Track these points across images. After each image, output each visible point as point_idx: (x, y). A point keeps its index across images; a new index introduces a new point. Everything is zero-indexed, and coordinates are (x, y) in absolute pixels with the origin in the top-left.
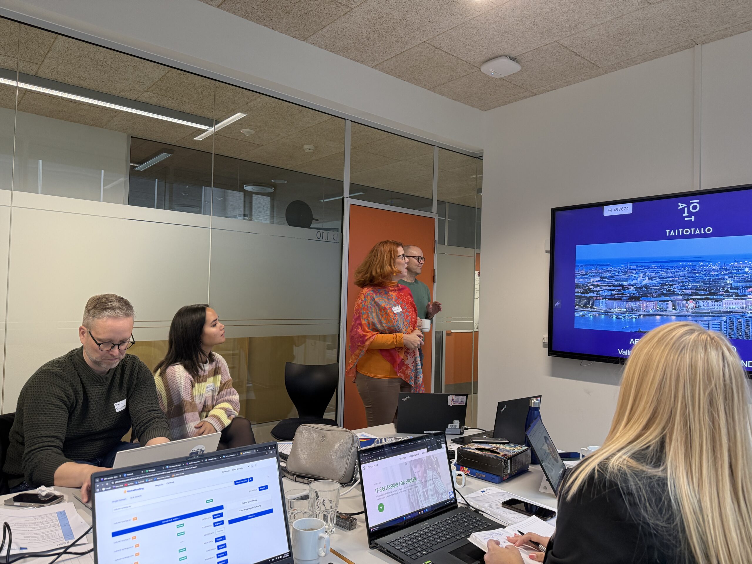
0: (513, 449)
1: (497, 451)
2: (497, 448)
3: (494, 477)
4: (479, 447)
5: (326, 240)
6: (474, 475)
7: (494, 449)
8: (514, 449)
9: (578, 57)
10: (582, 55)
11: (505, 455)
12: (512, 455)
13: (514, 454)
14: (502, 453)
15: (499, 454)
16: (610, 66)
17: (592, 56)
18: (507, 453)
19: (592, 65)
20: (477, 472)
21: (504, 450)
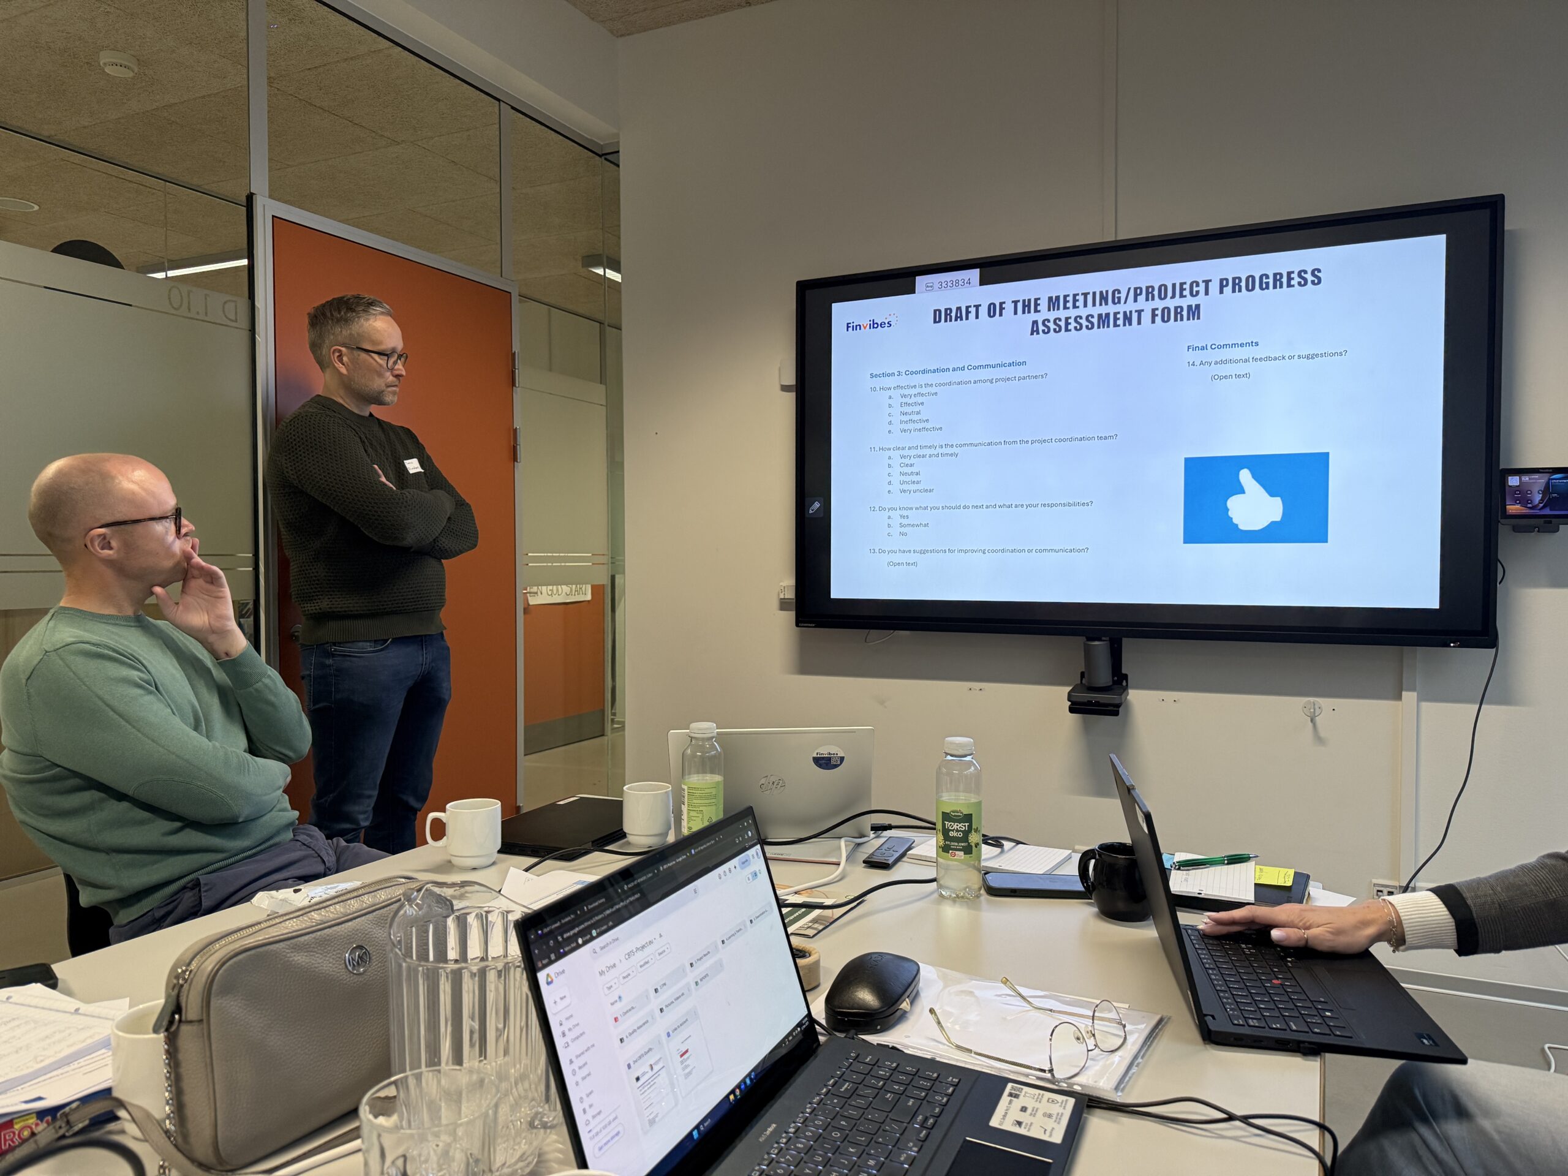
5: (202, 316)
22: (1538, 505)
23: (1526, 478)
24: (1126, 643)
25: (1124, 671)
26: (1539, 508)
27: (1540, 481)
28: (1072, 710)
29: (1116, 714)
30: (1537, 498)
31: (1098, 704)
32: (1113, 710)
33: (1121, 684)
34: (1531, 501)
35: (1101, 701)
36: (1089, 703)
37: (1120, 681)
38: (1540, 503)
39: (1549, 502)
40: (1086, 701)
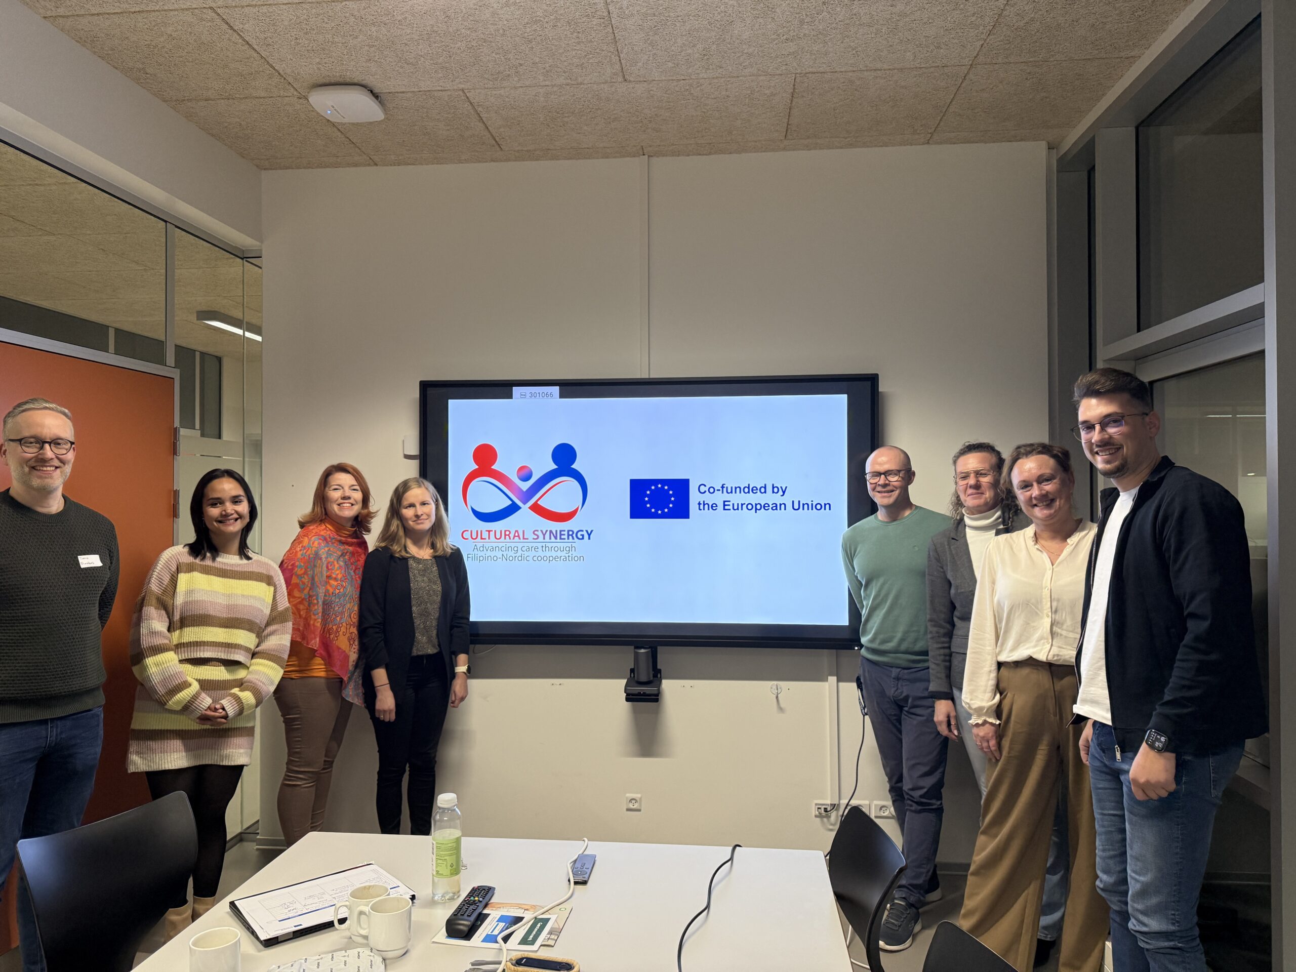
9: (481, 124)
10: (488, 124)
16: (518, 151)
17: (502, 130)
19: (494, 142)
24: (660, 649)
25: (659, 667)
28: (627, 700)
29: (657, 700)
31: (644, 694)
32: (655, 698)
33: (657, 677)
35: (647, 692)
36: (639, 694)
37: (656, 676)
40: (636, 692)
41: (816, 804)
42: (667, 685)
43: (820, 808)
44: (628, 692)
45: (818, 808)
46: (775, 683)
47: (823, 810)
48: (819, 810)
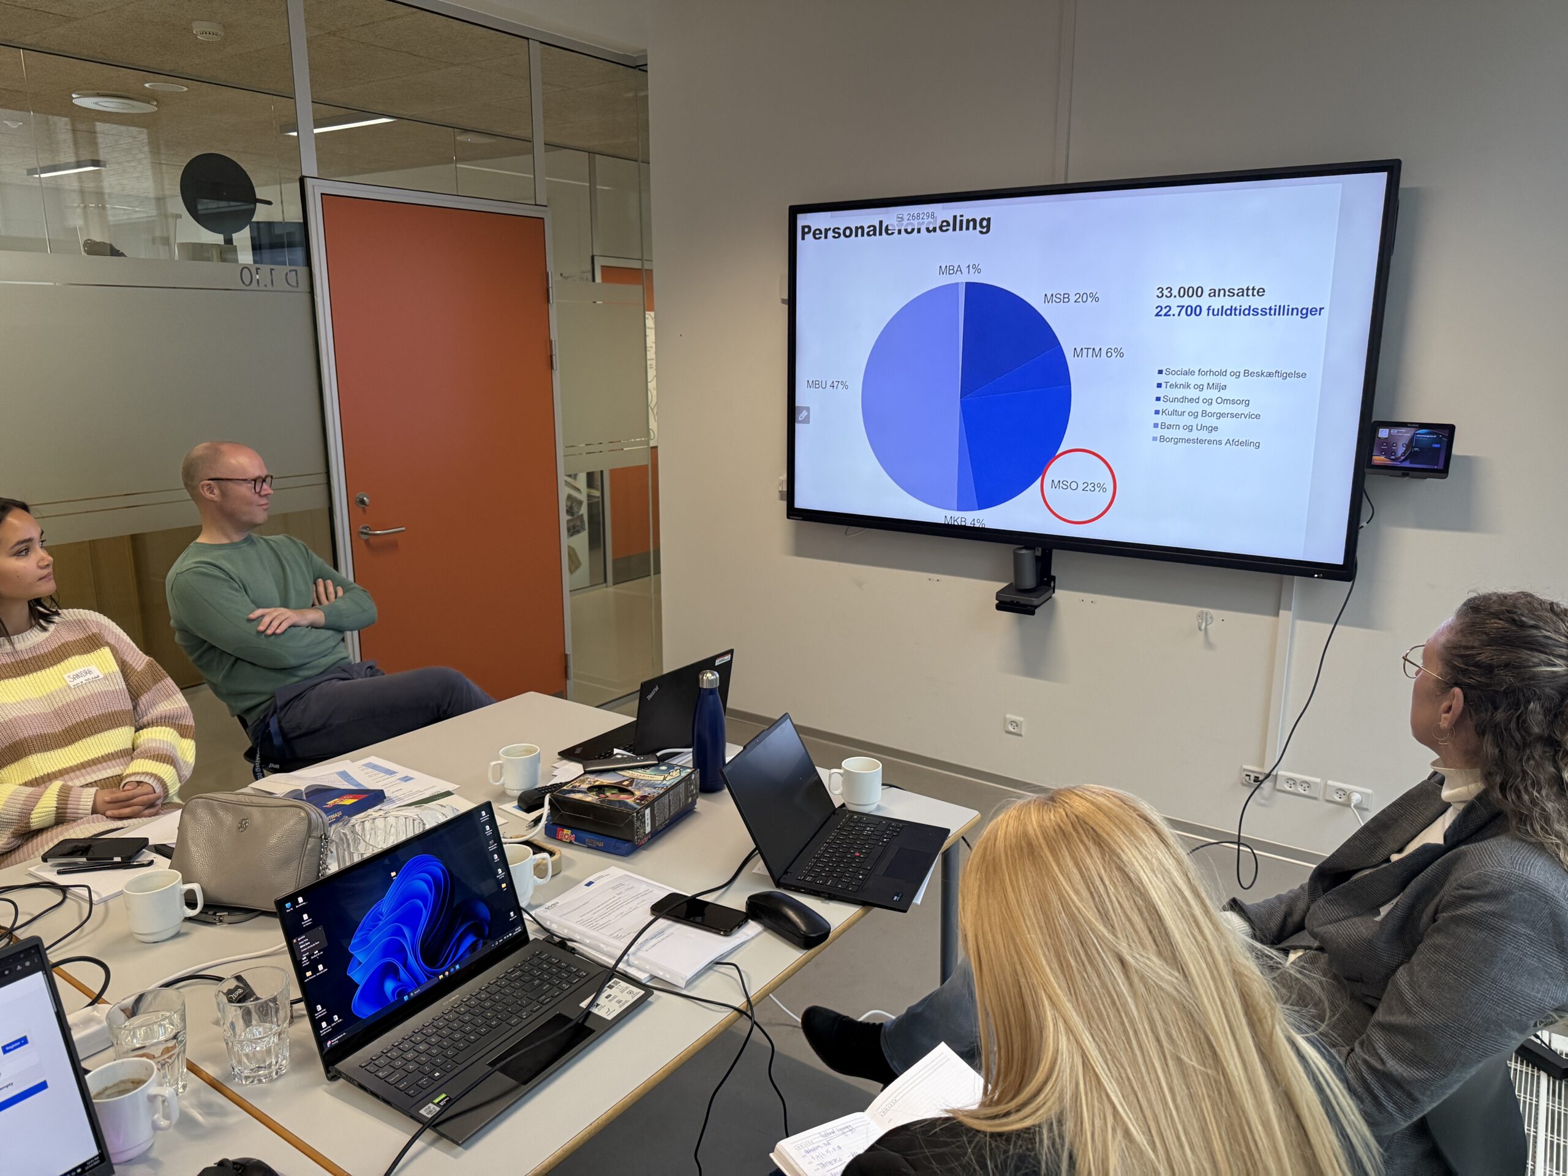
0: (662, 778)
1: (630, 788)
2: (632, 781)
3: (619, 844)
4: (597, 783)
5: (270, 287)
6: (584, 843)
7: (626, 783)
8: (664, 779)
11: (643, 798)
12: (656, 795)
13: (661, 792)
14: (638, 794)
15: (632, 793)
18: (647, 791)
20: (588, 837)
21: (644, 785)
22: (1400, 458)
23: (1394, 431)
25: (1052, 573)
26: (1400, 460)
27: (1406, 434)
28: (999, 607)
29: (1036, 612)
30: (1401, 450)
31: (1021, 605)
32: (1035, 609)
33: (1049, 585)
34: (1394, 452)
36: (1012, 603)
37: (1049, 582)
38: (1402, 456)
39: (1411, 455)
40: (1009, 601)
41: (1244, 770)
42: (1061, 596)
43: (1249, 776)
44: (1000, 599)
45: (1247, 775)
46: (1205, 610)
47: (1252, 778)
48: (1248, 778)
